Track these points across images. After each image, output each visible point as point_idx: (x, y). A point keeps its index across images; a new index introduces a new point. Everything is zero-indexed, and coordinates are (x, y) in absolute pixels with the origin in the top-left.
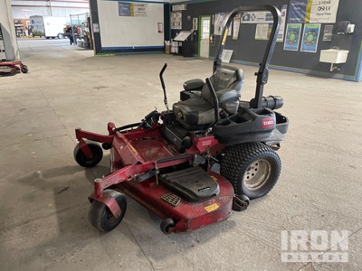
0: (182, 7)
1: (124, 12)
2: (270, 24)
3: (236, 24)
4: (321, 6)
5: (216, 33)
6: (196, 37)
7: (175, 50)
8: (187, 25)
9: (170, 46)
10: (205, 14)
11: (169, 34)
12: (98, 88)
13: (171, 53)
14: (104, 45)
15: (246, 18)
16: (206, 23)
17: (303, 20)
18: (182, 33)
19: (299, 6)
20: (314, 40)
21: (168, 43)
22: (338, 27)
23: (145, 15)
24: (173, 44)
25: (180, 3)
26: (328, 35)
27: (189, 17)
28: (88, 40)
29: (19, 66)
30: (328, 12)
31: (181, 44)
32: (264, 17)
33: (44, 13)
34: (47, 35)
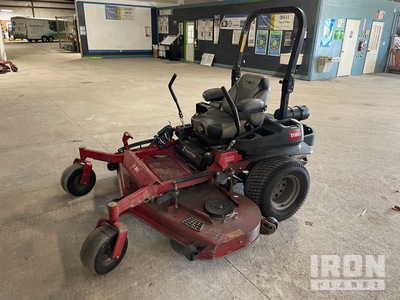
0: (169, 12)
1: (111, 15)
3: (216, 30)
5: (199, 38)
6: (182, 40)
7: (162, 54)
8: (173, 30)
9: (158, 50)
10: (190, 20)
11: (157, 38)
13: (159, 57)
14: (91, 47)
15: (224, 24)
16: (190, 28)
17: (269, 27)
18: (168, 37)
20: (278, 45)
21: (156, 47)
23: (132, 18)
24: (161, 48)
25: (166, 8)
26: (287, 40)
27: (175, 22)
28: (75, 43)
29: (8, 65)
30: (288, 20)
31: (168, 48)
33: (26, 14)
34: (30, 37)
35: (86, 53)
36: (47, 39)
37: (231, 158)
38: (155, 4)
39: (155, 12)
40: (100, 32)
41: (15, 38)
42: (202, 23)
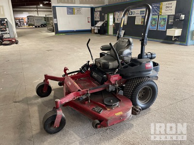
0: (100, 9)
1: (70, 12)
2: (142, 16)
3: (126, 17)
4: (167, 6)
5: (116, 22)
6: (106, 24)
7: (96, 31)
8: (102, 19)
9: (94, 29)
10: (111, 12)
11: (93, 23)
12: (48, 51)
13: (94, 33)
14: (60, 29)
15: (130, 13)
16: (111, 17)
17: (158, 14)
18: (99, 22)
19: (156, 6)
20: (165, 24)
21: (93, 28)
22: (176, 17)
23: (80, 14)
24: (96, 28)
25: (98, 7)
26: (171, 21)
27: (103, 14)
30: (171, 9)
31: (99, 28)
32: (139, 13)
33: (35, 14)
34: (35, 25)
35: (57, 32)
36: (43, 26)
37: (116, 78)
38: (93, 6)
39: (93, 10)
40: (64, 22)
41: (29, 26)
42: (117, 14)
